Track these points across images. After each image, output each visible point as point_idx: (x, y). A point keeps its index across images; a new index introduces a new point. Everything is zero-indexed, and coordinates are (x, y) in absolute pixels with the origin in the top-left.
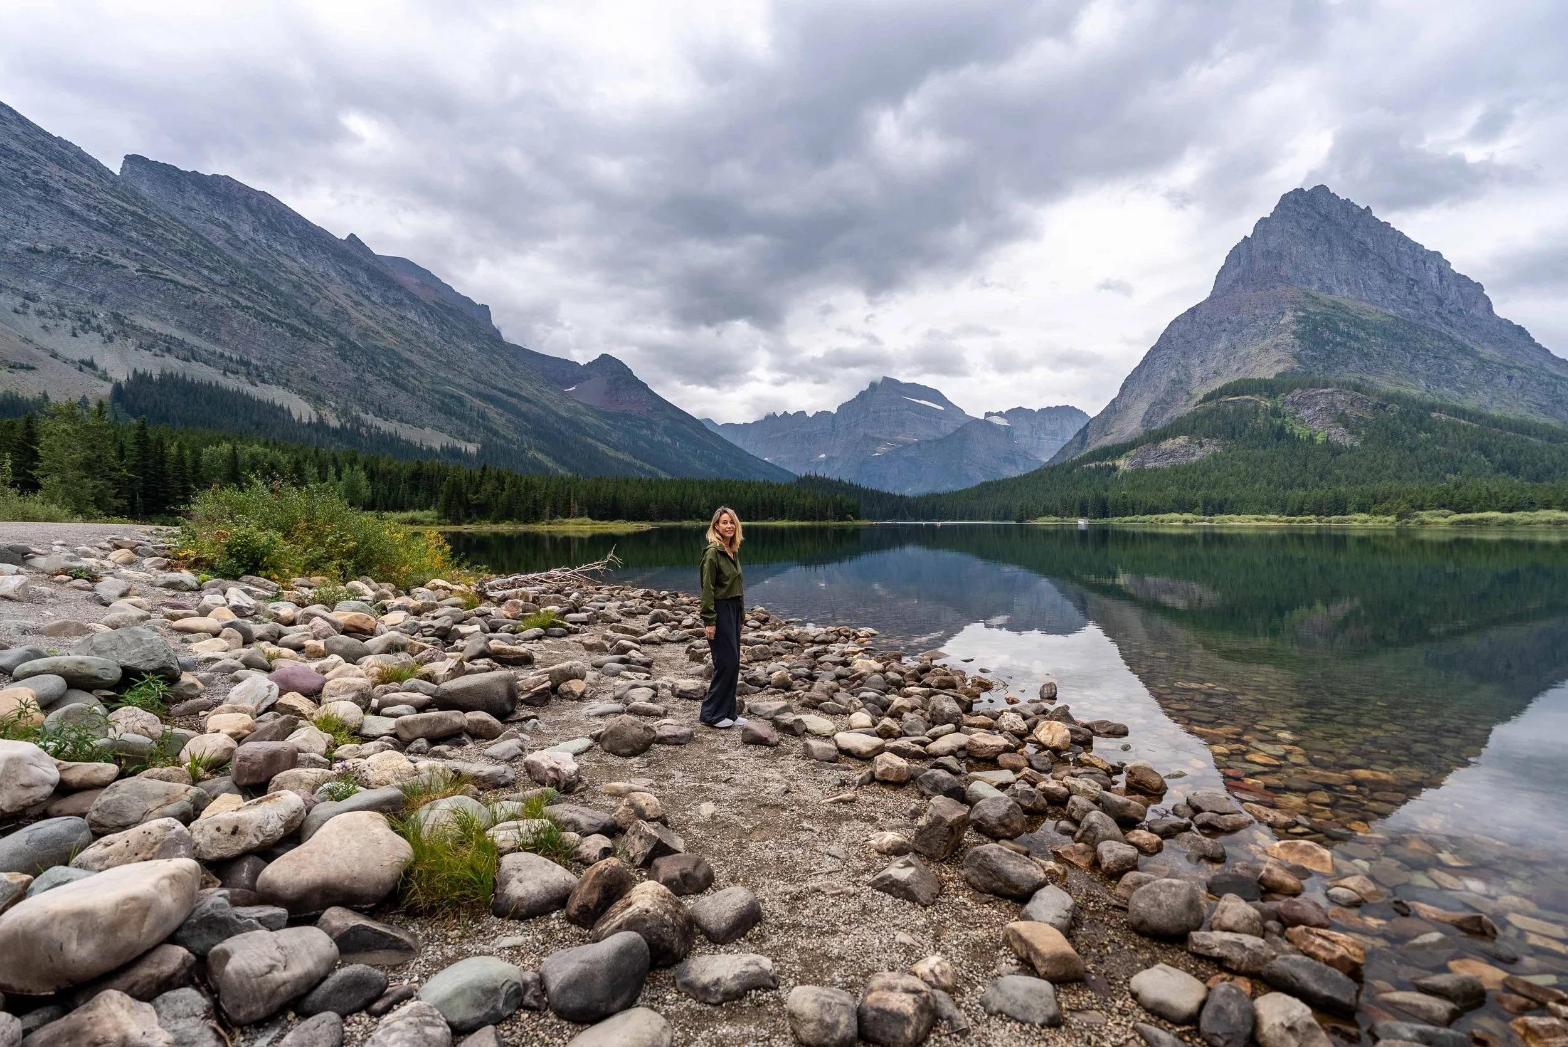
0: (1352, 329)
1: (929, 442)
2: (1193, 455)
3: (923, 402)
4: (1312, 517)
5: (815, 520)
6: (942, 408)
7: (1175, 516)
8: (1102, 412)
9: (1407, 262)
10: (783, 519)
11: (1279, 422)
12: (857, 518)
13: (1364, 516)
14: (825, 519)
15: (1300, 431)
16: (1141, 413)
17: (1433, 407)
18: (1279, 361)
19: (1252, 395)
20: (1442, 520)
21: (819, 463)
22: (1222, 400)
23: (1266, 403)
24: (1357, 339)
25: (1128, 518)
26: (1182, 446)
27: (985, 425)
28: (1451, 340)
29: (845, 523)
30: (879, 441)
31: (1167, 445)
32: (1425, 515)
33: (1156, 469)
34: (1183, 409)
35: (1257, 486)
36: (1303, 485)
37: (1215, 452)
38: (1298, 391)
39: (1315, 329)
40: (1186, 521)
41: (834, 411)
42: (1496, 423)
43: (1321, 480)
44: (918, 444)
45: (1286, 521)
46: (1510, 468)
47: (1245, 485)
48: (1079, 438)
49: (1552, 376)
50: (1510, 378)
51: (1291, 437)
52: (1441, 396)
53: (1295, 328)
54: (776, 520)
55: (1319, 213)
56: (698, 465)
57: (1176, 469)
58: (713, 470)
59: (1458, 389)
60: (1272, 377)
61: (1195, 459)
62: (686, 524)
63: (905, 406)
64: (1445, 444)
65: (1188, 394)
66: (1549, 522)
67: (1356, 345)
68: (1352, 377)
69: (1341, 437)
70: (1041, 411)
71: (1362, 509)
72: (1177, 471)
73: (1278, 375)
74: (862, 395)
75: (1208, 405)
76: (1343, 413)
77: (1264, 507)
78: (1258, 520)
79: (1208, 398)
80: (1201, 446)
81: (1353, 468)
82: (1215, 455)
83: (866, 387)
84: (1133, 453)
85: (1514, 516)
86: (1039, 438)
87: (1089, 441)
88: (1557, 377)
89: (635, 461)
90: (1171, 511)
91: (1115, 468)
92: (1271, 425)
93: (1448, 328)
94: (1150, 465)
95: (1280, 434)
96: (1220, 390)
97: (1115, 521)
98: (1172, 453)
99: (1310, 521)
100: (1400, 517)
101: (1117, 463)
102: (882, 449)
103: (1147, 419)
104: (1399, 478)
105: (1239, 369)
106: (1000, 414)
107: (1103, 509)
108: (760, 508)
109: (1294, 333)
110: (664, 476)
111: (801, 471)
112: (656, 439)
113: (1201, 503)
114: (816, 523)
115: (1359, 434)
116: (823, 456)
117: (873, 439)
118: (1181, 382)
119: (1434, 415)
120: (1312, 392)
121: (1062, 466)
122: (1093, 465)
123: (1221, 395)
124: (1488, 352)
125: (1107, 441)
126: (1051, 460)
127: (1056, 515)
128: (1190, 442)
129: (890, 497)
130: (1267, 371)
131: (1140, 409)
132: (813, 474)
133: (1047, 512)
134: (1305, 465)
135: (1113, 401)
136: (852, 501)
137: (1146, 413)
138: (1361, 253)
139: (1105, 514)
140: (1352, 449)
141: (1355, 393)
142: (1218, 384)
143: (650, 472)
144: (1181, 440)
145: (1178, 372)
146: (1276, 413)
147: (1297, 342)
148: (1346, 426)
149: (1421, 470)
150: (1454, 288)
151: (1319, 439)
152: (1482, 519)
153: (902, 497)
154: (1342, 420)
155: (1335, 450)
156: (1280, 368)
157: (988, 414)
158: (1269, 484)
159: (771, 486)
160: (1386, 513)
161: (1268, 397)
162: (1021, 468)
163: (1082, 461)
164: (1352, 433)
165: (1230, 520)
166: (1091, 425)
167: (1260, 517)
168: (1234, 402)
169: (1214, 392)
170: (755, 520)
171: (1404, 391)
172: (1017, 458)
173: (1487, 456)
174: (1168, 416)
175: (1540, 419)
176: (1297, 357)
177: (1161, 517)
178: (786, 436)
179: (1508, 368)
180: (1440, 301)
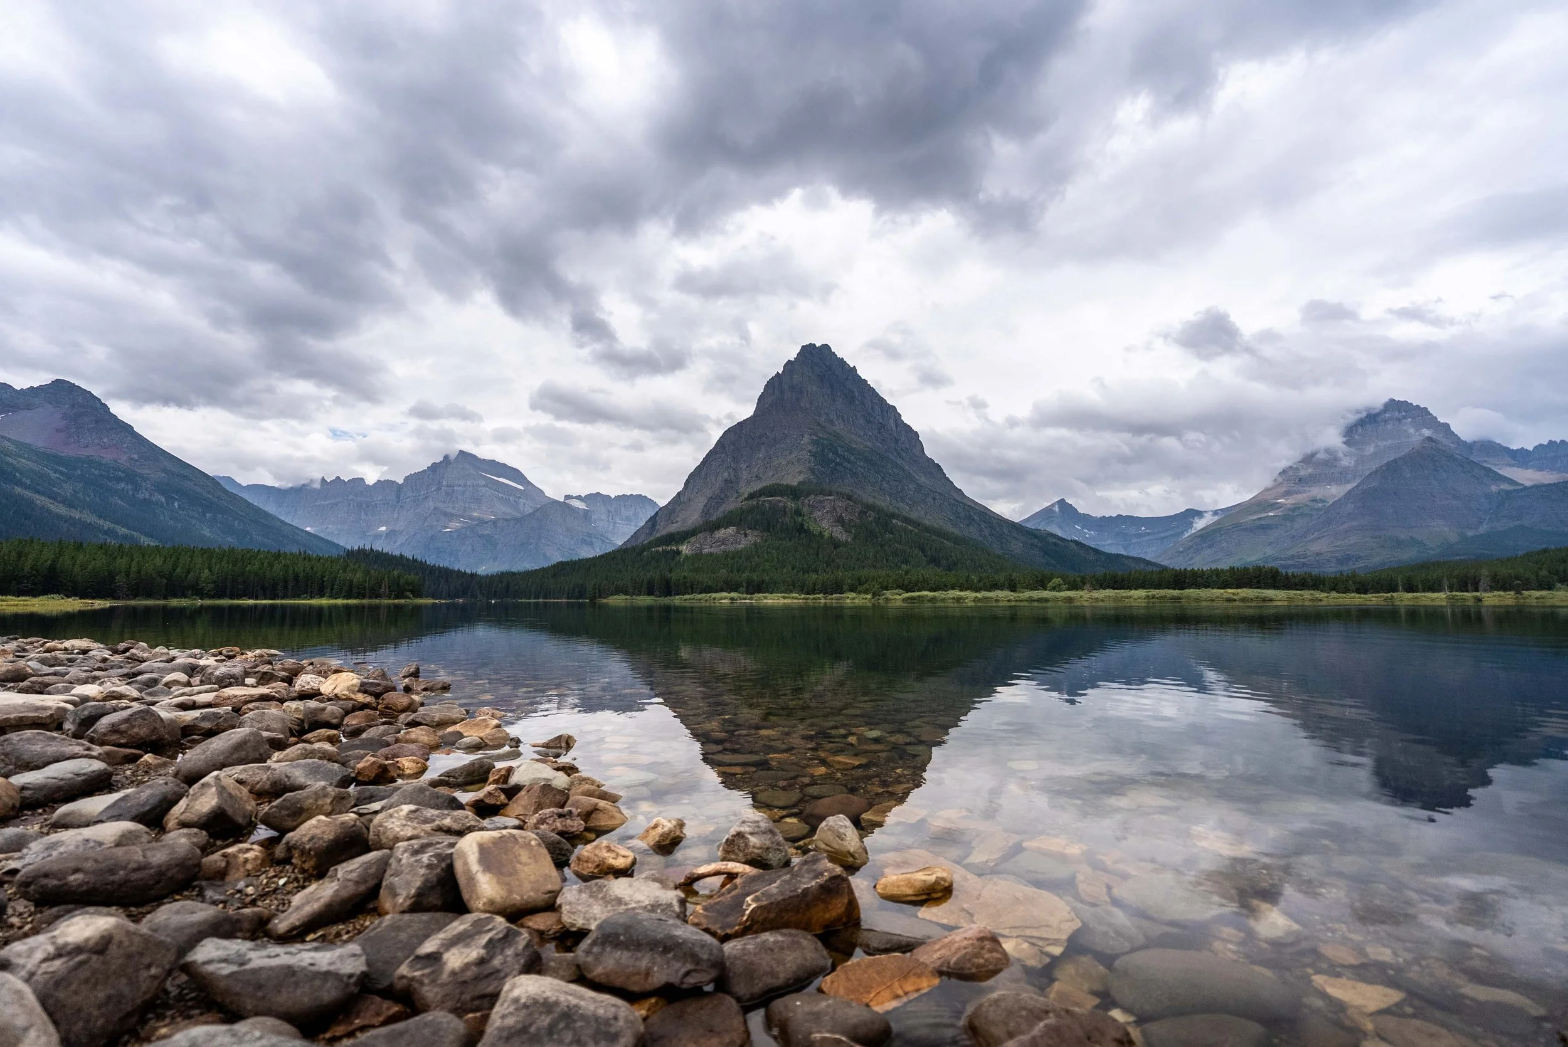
0: (846, 454)
1: (507, 520)
2: (740, 543)
3: (502, 480)
4: (820, 596)
5: (364, 597)
6: (521, 487)
7: (725, 594)
8: (670, 503)
9: (878, 410)
10: (322, 596)
11: (800, 519)
12: (420, 596)
13: (853, 595)
14: (378, 596)
15: (814, 528)
16: (701, 506)
17: (893, 516)
18: (800, 472)
19: (782, 496)
20: (898, 597)
21: (379, 536)
22: (761, 499)
23: (791, 505)
24: (849, 461)
25: (687, 597)
26: (732, 535)
27: (563, 507)
28: (903, 470)
29: (402, 601)
30: (451, 516)
31: (721, 533)
32: (888, 594)
33: (711, 554)
34: (732, 504)
35: (785, 570)
36: (816, 571)
37: (756, 542)
38: (812, 496)
39: (823, 450)
40: (732, 599)
41: (401, 481)
42: (928, 529)
43: (827, 566)
44: (494, 522)
45: (803, 599)
46: (934, 561)
47: (777, 569)
48: (650, 524)
49: (955, 500)
50: (934, 499)
51: (808, 532)
52: (898, 508)
53: (810, 448)
54: (311, 597)
55: (825, 364)
56: (206, 532)
57: (726, 555)
58: (229, 539)
59: (907, 504)
60: (796, 484)
61: (740, 547)
62: (174, 602)
63: (483, 483)
64: (900, 543)
65: (737, 492)
66: (954, 598)
67: (849, 466)
68: (847, 490)
69: (840, 534)
70: (618, 497)
71: (852, 589)
72: (727, 556)
73: (800, 483)
74: (434, 467)
75: (750, 502)
76: (841, 516)
77: (789, 587)
78: (784, 598)
79: (751, 496)
80: (746, 536)
81: (847, 559)
82: (755, 544)
83: (439, 459)
84: (693, 539)
85: (936, 594)
86: (615, 523)
87: (658, 527)
88: (957, 501)
89: (101, 522)
90: (722, 590)
91: (678, 553)
92: (795, 522)
93: (901, 461)
94: (706, 551)
95: (801, 529)
96: (760, 490)
97: (677, 600)
98: (723, 541)
99: (819, 598)
100: (874, 595)
101: (680, 548)
102: (454, 525)
103: (706, 512)
104: (875, 567)
105: (773, 475)
106: (579, 498)
107: (668, 589)
108: (291, 584)
109: (810, 451)
110: (146, 541)
111: (350, 542)
112: (141, 496)
113: (745, 585)
114: (365, 601)
115: (850, 532)
116: (383, 528)
117: (445, 514)
118: (732, 482)
119: (894, 521)
120: (821, 498)
121: (633, 548)
122: (660, 549)
123: (760, 495)
124: (923, 480)
125: (673, 528)
126: (625, 543)
127: (627, 594)
128: (738, 532)
129: (460, 575)
130: (793, 479)
131: (700, 502)
132: (368, 548)
133: (618, 591)
134: (817, 555)
135: (679, 494)
136: (412, 577)
137: (705, 506)
138: (851, 400)
139: (668, 593)
140: (846, 544)
141: (848, 502)
142: (757, 486)
143: (125, 537)
144: (731, 530)
145: (729, 473)
146: (798, 512)
147: (812, 459)
148: (843, 526)
149: (887, 561)
150: (903, 433)
151: (826, 534)
152: (919, 596)
153: (473, 576)
154: (840, 521)
155: (837, 544)
156: (801, 478)
157: (568, 497)
158: (793, 569)
159: (307, 558)
160: (866, 592)
161: (793, 499)
162: (598, 550)
163: (651, 545)
164: (846, 531)
165: (765, 598)
166: (660, 514)
167: (786, 595)
168: (770, 502)
169: (755, 492)
170: (282, 598)
171: (878, 503)
172: (594, 540)
173: (923, 552)
174: (721, 509)
175: (950, 528)
176: (812, 470)
177: (714, 595)
178: (336, 504)
179: (933, 492)
180: (897, 441)
